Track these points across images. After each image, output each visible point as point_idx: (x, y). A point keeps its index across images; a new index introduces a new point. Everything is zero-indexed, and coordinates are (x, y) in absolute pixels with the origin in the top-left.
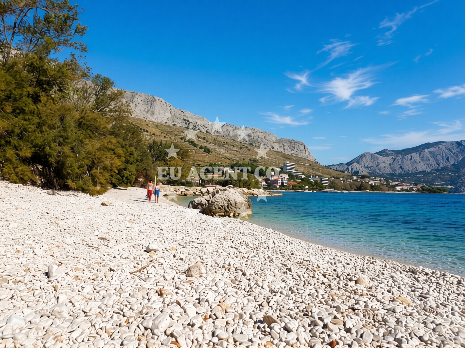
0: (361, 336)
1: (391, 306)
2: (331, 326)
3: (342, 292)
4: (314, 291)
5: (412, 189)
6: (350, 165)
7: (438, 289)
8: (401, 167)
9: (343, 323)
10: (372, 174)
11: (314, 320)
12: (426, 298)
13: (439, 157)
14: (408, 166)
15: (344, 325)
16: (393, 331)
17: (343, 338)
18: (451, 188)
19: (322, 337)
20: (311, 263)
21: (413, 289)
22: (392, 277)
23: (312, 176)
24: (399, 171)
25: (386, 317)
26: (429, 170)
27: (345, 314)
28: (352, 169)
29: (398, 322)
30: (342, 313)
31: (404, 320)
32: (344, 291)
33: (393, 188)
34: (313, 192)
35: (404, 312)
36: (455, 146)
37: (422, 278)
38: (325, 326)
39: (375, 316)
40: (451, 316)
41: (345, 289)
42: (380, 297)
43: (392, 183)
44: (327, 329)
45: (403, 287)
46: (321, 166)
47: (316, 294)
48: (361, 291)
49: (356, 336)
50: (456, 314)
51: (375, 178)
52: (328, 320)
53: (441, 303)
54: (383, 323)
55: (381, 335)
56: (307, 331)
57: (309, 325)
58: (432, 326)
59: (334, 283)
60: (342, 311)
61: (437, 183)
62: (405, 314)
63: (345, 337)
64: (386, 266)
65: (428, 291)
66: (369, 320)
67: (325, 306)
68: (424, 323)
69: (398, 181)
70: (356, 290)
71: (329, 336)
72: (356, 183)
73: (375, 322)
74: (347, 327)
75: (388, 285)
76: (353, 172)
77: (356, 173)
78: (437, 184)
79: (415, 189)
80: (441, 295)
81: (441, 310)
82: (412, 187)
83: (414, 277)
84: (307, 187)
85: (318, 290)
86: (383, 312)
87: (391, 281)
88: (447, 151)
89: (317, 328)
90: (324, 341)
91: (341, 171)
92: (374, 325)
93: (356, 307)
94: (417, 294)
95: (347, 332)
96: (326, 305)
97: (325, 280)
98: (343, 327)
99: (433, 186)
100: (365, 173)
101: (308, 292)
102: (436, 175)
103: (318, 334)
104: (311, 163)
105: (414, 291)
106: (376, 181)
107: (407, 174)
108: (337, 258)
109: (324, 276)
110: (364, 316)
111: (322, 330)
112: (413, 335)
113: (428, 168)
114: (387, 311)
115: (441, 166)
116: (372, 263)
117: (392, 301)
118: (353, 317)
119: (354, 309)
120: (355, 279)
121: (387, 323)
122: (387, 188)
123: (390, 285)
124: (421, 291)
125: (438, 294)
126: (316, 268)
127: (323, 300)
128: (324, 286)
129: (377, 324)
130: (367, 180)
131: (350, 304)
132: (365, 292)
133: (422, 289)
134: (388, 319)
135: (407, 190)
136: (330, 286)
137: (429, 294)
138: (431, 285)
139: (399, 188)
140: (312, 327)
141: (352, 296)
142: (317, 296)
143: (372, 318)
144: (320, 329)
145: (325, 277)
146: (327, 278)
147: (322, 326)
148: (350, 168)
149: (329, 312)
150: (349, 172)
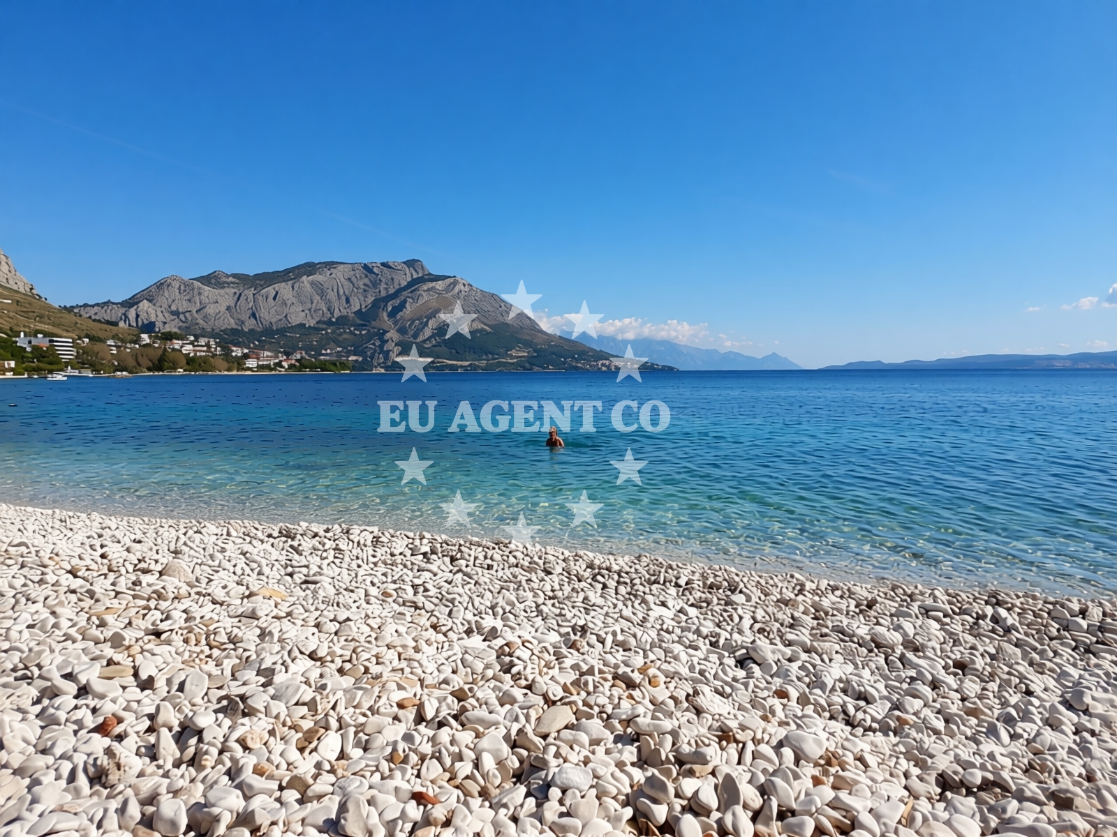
0: (181, 688)
1: (248, 606)
2: (98, 685)
3: (124, 603)
4: (45, 614)
5: (279, 364)
6: (131, 306)
7: (337, 561)
8: (254, 315)
9: (132, 671)
10: (190, 331)
11: (49, 684)
12: (315, 583)
13: (332, 295)
14: (270, 314)
15: (136, 675)
16: (254, 657)
17: (134, 705)
18: (356, 361)
19: (74, 718)
20: (33, 550)
21: (290, 570)
22: (244, 554)
23: (22, 334)
24: (250, 324)
25: (236, 631)
26: (311, 323)
27: (136, 649)
28: (138, 316)
29: (263, 634)
30: (129, 647)
31: (275, 628)
32: (131, 598)
33: (239, 363)
34: (30, 377)
35: (275, 612)
36: (360, 272)
37: (307, 544)
38: (83, 691)
39: (212, 636)
40: (364, 605)
41: (132, 593)
42: (220, 595)
43: (237, 352)
44: (90, 697)
45: (266, 570)
46: (50, 308)
47: (52, 620)
48: (176, 591)
49: (168, 692)
50: (373, 600)
51: (196, 339)
52: (91, 674)
53: (344, 587)
54: (232, 646)
55: (228, 672)
56: (32, 717)
57: (37, 702)
58: (333, 627)
59: (101, 586)
60: (126, 643)
61: (329, 351)
62: (277, 618)
63: (138, 702)
64: (229, 534)
65: (320, 567)
66: (198, 649)
67: (80, 645)
68: (317, 626)
69: (248, 348)
70: (162, 591)
71: (94, 711)
72: (150, 351)
73: (211, 648)
74: (144, 676)
75: (234, 573)
76: (140, 323)
77: (149, 328)
78: (328, 354)
79: (285, 364)
80: (345, 572)
81: (346, 598)
82: (281, 361)
83: (291, 546)
84: (13, 364)
85: (58, 610)
86: (228, 623)
87: (241, 562)
88: (346, 284)
89: (57, 701)
90: (81, 727)
91: (108, 323)
92: (210, 656)
93: (164, 626)
94: (298, 578)
95: (143, 690)
96: (83, 639)
97: (76, 583)
98: (132, 679)
99: (322, 357)
100: (172, 328)
101: (26, 618)
102: (327, 333)
103: (62, 715)
104: (18, 297)
105: (291, 575)
106: (198, 346)
107: (269, 332)
108: (107, 533)
109: (73, 573)
110: (186, 641)
111: (75, 702)
112: (296, 653)
113: (309, 317)
114: (237, 619)
115: (337, 313)
116: (198, 532)
117: (248, 597)
118: (157, 650)
119: (158, 634)
120: (159, 568)
121: (238, 645)
122: (226, 365)
123: (239, 572)
124: (305, 570)
125: (337, 570)
126: (50, 558)
127: (73, 631)
128: (73, 598)
129: (216, 652)
130: (177, 344)
131: (147, 624)
132: (184, 589)
133: (307, 567)
134: (240, 634)
135: (268, 367)
136: (91, 594)
137: (321, 574)
138: (325, 555)
139: (251, 363)
140: (46, 702)
141: (152, 604)
142: (56, 626)
143: (203, 642)
144: (67, 701)
145: (75, 576)
146: (84, 578)
147: (75, 692)
148: (132, 314)
149: (91, 656)
150: (130, 325)
